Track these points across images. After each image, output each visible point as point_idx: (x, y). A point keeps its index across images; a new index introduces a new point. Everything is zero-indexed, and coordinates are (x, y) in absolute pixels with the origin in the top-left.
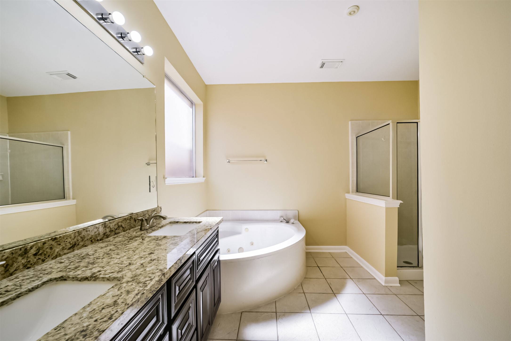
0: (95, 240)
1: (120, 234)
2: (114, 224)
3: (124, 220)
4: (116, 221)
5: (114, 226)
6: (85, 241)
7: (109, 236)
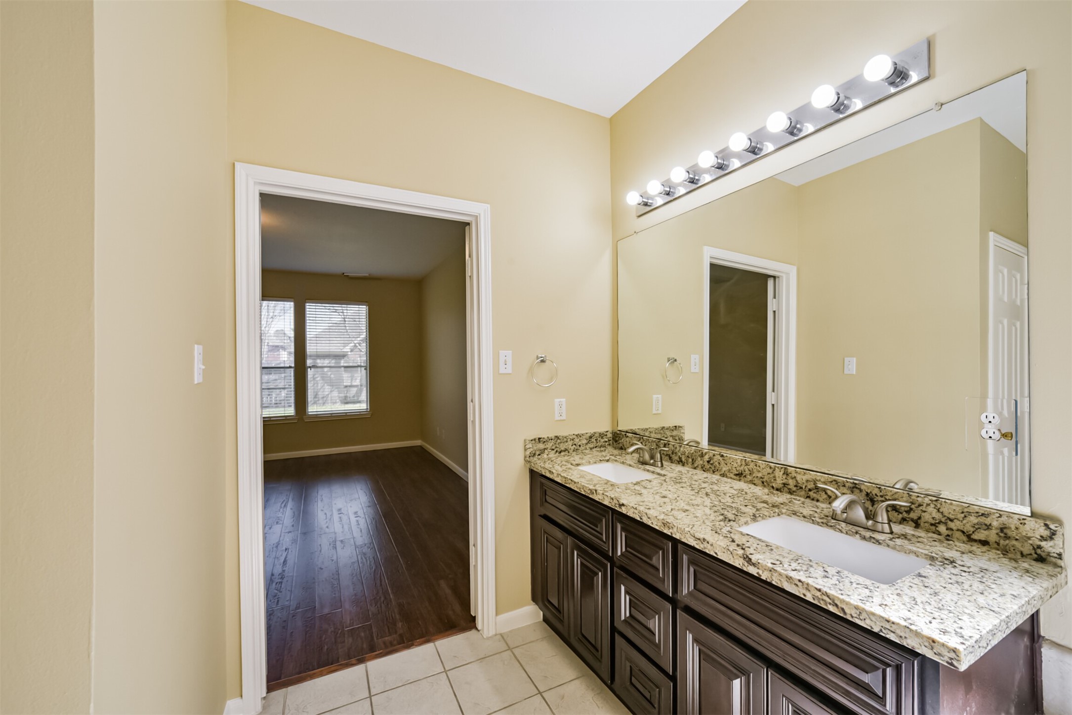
0: (768, 485)
1: (818, 504)
2: (805, 478)
3: (831, 482)
4: (810, 474)
5: (804, 482)
6: (754, 477)
7: (794, 493)
